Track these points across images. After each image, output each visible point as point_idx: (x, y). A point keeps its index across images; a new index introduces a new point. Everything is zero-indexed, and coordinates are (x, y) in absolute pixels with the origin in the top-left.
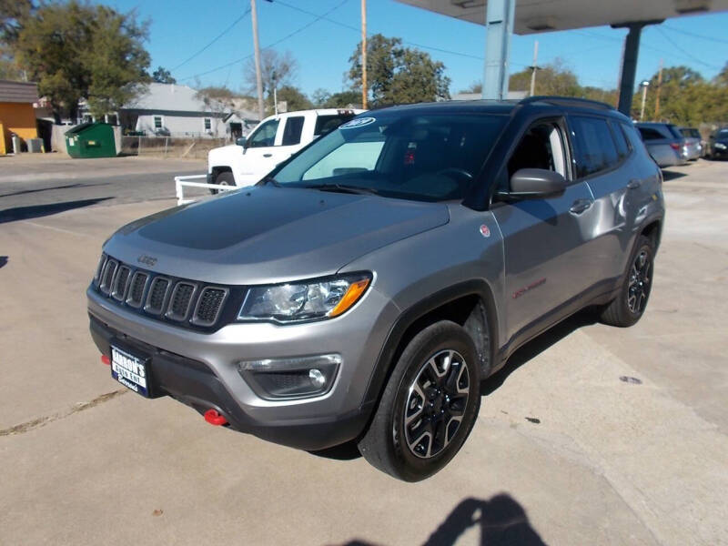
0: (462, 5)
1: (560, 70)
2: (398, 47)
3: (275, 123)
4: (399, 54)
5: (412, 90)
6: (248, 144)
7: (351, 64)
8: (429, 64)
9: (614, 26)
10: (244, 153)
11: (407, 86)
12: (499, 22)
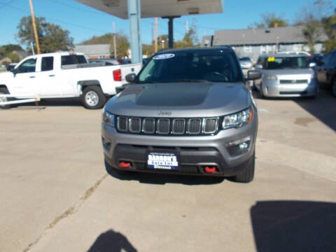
0: (108, 5)
1: (123, 35)
2: (43, 22)
3: (34, 61)
4: (45, 25)
5: (55, 44)
6: (15, 72)
7: (18, 30)
8: (61, 31)
9: (163, 18)
10: (15, 76)
11: (52, 41)
12: (134, 14)
